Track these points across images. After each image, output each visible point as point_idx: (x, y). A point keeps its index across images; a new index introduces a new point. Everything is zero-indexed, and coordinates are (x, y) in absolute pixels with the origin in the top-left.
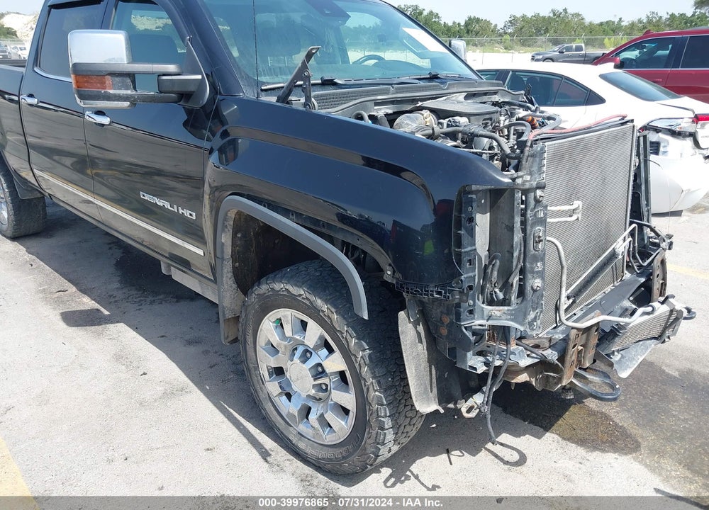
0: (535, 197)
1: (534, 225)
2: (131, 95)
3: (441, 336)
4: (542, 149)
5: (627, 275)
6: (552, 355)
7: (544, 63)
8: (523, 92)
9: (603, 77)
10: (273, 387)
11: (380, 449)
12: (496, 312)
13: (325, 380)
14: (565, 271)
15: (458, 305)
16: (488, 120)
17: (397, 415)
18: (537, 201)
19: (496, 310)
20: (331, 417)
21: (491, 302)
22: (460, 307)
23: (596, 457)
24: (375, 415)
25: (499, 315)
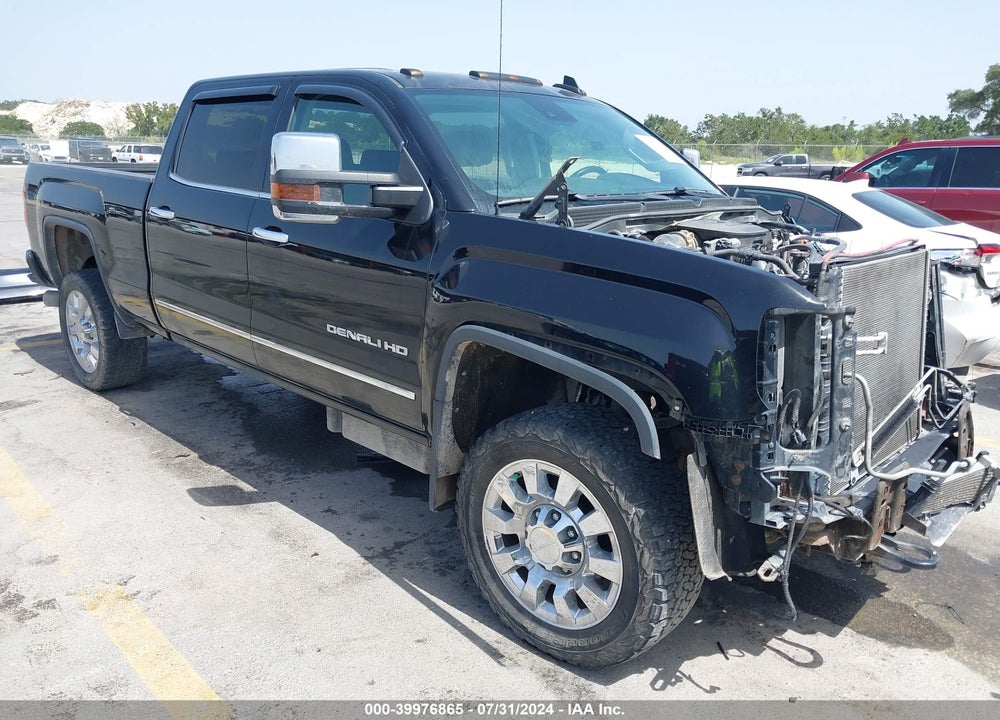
0: (844, 323)
1: (842, 355)
2: (341, 208)
3: (732, 486)
4: (839, 274)
5: (924, 433)
6: (858, 513)
7: (755, 177)
8: (781, 212)
9: (858, 197)
10: (503, 561)
11: (653, 628)
12: (799, 457)
13: (578, 547)
14: (871, 411)
15: (757, 447)
16: (758, 241)
17: (675, 585)
18: (846, 329)
19: (798, 454)
20: (586, 593)
21: (791, 445)
22: (759, 449)
23: (901, 653)
24: (649, 585)
25: (801, 460)
